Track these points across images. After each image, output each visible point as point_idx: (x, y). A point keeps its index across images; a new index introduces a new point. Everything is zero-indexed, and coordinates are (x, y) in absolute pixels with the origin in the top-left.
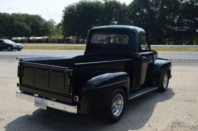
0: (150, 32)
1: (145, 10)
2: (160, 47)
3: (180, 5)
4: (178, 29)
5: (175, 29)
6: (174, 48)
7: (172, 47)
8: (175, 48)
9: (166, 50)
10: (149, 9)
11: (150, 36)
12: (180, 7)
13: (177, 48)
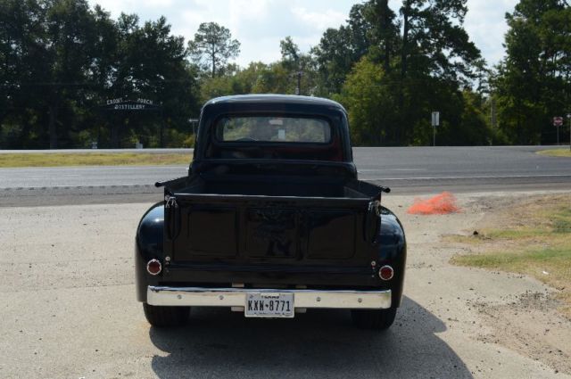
0: (31, 111)
1: (14, 46)
2: (101, 155)
3: (120, 39)
4: (121, 104)
5: (114, 105)
6: (141, 157)
7: (134, 155)
8: (145, 156)
9: (123, 162)
10: (27, 43)
11: (32, 122)
12: (122, 42)
13: (149, 155)
